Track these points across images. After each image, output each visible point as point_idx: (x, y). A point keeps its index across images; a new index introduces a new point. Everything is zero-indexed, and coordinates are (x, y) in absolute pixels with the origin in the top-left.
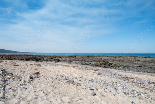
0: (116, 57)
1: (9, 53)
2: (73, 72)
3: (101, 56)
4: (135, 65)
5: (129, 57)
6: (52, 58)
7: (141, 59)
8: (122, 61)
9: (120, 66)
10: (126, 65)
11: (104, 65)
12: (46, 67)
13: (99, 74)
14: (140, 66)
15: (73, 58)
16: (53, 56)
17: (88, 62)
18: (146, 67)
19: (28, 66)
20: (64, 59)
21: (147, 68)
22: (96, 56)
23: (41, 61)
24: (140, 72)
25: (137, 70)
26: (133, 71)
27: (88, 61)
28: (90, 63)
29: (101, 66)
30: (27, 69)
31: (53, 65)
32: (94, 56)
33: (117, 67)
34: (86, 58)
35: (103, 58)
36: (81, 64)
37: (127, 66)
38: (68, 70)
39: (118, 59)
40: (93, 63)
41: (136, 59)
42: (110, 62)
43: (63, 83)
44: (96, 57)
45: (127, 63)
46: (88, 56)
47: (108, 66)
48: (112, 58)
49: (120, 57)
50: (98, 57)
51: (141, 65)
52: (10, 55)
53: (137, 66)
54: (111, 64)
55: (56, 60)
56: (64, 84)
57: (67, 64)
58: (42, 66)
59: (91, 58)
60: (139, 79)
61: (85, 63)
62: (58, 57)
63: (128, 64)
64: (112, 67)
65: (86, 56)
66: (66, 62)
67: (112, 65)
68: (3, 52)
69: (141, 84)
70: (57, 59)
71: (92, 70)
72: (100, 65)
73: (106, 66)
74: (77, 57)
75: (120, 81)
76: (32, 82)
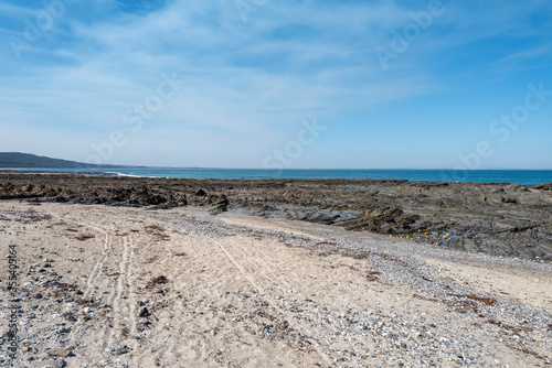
0: (428, 186)
1: (53, 167)
2: (280, 272)
3: (374, 182)
4: (500, 225)
5: (478, 185)
6: (201, 193)
7: (522, 197)
8: (453, 203)
9: (445, 228)
10: (468, 224)
11: (385, 226)
12: (186, 245)
13: (372, 276)
14: (516, 230)
15: (277, 192)
16: (205, 183)
17: (328, 210)
18: (539, 234)
19: (125, 238)
20: (242, 193)
21: (543, 235)
22: (358, 182)
23: (166, 208)
24: (518, 255)
25: (508, 249)
26: (494, 251)
27: (328, 207)
28: (336, 213)
29: (374, 230)
30: (125, 258)
31: (207, 232)
32: (350, 182)
33: (434, 230)
34: (323, 191)
35: (382, 190)
36: (304, 219)
37: (469, 227)
38: (261, 256)
39: (437, 194)
40: (348, 214)
41: (505, 197)
42: (408, 211)
43: (251, 340)
44: (357, 188)
45: (470, 216)
46: (330, 183)
47: (402, 230)
48: (415, 191)
49: (446, 185)
50: (363, 188)
51: (521, 226)
52: (57, 178)
53: (506, 226)
54: (413, 222)
55: (217, 197)
56: (254, 345)
57: (258, 225)
58: (173, 236)
59: (339, 189)
60: (515, 306)
61: (317, 215)
62: (221, 185)
63: (474, 221)
64: (414, 231)
65: (323, 181)
66: (252, 211)
67: (417, 224)
68: (32, 165)
69: (522, 333)
70: (218, 194)
71: (347, 255)
72: (371, 225)
73: (394, 228)
74: (289, 185)
75: (447, 315)
76: (147, 332)
